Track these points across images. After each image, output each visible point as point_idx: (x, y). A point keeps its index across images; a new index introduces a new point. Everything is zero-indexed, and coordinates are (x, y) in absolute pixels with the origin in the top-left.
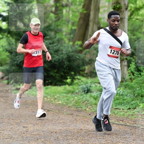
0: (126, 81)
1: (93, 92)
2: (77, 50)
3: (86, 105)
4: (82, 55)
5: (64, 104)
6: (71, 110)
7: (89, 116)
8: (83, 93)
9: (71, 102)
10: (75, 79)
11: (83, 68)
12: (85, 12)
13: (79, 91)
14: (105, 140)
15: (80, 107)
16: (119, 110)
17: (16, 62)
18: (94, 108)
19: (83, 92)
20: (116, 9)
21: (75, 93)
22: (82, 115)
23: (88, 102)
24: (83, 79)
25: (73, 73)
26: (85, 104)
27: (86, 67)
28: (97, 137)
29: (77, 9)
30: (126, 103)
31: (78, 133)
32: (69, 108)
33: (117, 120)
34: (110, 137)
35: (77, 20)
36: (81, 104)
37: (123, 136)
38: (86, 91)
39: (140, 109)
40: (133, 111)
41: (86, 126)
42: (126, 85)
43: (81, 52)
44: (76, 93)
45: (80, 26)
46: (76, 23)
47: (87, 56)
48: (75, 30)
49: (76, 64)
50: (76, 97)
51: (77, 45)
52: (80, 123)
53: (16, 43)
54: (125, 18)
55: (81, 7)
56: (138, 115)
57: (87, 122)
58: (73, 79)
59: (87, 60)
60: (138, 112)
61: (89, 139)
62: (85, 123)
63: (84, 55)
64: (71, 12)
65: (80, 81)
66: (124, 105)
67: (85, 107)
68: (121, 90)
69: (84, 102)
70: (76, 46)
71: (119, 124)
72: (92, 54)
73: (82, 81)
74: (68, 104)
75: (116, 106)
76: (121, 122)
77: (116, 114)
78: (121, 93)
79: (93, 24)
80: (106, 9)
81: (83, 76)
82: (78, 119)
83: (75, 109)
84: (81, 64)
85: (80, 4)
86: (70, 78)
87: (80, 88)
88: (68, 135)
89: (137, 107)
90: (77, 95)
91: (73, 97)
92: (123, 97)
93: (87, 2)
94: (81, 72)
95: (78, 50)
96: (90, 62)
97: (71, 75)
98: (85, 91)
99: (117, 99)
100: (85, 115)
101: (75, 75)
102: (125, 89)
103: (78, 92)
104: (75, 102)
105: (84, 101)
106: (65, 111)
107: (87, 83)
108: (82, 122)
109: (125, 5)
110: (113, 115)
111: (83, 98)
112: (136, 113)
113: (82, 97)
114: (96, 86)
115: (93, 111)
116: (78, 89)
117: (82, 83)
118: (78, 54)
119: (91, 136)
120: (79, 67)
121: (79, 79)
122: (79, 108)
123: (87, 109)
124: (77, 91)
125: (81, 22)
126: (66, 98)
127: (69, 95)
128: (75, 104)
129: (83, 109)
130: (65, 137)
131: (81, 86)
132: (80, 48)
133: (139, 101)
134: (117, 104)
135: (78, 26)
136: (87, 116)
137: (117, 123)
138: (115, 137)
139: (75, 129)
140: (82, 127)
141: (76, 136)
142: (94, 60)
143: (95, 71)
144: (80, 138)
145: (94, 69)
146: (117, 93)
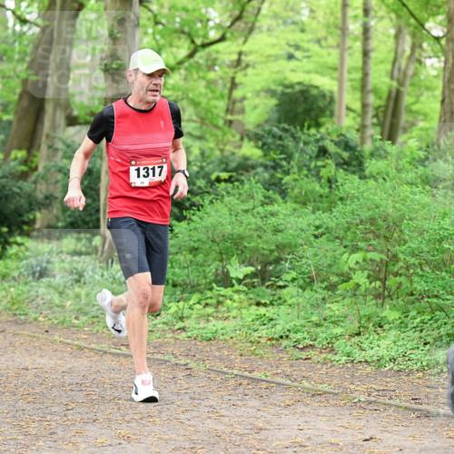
1: (54, 276)
2: (13, 171)
3: (36, 308)
4: (27, 186)
6: (1, 322)
7: (45, 335)
8: (30, 278)
10: (10, 244)
11: (31, 217)
13: (21, 273)
14: (85, 393)
15: (22, 312)
18: (57, 315)
19: (28, 275)
21: (10, 278)
22: (25, 333)
23: (43, 302)
24: (29, 243)
25: (5, 229)
26: (35, 306)
27: (38, 215)
28: (63, 386)
29: (14, 70)
31: (18, 376)
33: (114, 344)
34: (98, 388)
35: (16, 97)
36: (25, 305)
38: (37, 275)
39: (169, 317)
40: (154, 322)
41: (39, 360)
43: (24, 176)
44: (14, 278)
45: (21, 115)
46: (13, 106)
47: (39, 186)
48: (10, 123)
49: (12, 207)
50: (12, 289)
51: (16, 159)
52: (24, 351)
55: (25, 65)
56: (164, 330)
57: (40, 349)
58: (5, 244)
59: (40, 196)
60: (164, 323)
61: (44, 391)
62: (35, 354)
63: (33, 186)
65: (23, 248)
67: (36, 313)
69: (33, 300)
70: (13, 164)
71: (118, 355)
72: (53, 180)
73: (27, 249)
76: (123, 348)
79: (55, 110)
82: (17, 344)
83: (10, 319)
84: (26, 206)
85: (21, 60)
87: (23, 266)
89: (163, 313)
90: (16, 284)
91: (5, 289)
94: (25, 228)
95: (17, 171)
96: (48, 201)
98: (34, 273)
100: (35, 332)
101: (11, 233)
103: (19, 276)
104: (9, 302)
105: (32, 298)
107: (40, 254)
108: (26, 350)
110: (103, 333)
111: (29, 291)
112: (159, 326)
113: (28, 287)
114: (63, 261)
115: (56, 322)
116: (18, 268)
118: (18, 181)
119: (50, 385)
120: (21, 215)
121: (19, 245)
122: (20, 314)
123: (40, 319)
124: (16, 274)
125: (25, 103)
128: (9, 305)
129: (31, 319)
131: (24, 262)
132: (24, 168)
133: (168, 296)
135: (16, 113)
136: (41, 336)
137: (114, 350)
138: (109, 386)
139: (11, 368)
140: (28, 362)
141: (12, 385)
142: (56, 198)
143: (60, 224)
144: (22, 389)
145: (58, 219)
146: (114, 279)
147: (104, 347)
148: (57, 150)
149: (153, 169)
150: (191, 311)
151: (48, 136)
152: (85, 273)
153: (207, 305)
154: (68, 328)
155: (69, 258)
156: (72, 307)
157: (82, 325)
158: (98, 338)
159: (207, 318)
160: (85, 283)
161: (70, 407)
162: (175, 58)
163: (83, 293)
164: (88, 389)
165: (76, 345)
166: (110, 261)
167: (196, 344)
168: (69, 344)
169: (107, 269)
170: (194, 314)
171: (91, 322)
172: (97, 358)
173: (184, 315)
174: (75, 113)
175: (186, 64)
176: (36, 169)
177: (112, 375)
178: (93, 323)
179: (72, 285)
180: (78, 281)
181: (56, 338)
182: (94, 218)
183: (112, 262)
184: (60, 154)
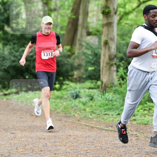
0: (115, 86)
1: (82, 98)
2: (65, 54)
4: (70, 60)
5: (53, 109)
6: (60, 116)
7: (78, 122)
8: (72, 98)
9: (60, 108)
10: (64, 84)
11: (72, 73)
12: (74, 17)
13: (68, 96)
14: (94, 146)
15: (68, 112)
16: (108, 116)
17: (3, 67)
18: (83, 114)
20: (106, 13)
22: (70, 121)
23: (77, 108)
24: (72, 84)
25: (61, 78)
26: (74, 110)
27: (75, 73)
28: (86, 143)
29: (65, 13)
30: (115, 109)
31: (67, 138)
32: (58, 114)
33: (106, 126)
34: (99, 144)
35: (66, 24)
36: (70, 109)
37: (113, 143)
38: (75, 97)
41: (75, 132)
42: (116, 90)
43: (69, 56)
44: (65, 99)
45: (68, 31)
46: (65, 28)
47: (75, 61)
48: (63, 35)
49: (64, 69)
50: (64, 103)
51: (66, 49)
53: (4, 48)
54: (114, 22)
55: (70, 11)
57: (76, 128)
58: (61, 84)
59: (76, 65)
61: (78, 145)
62: (74, 129)
63: (73, 61)
64: (59, 17)
65: (69, 86)
66: (113, 111)
67: (74, 113)
68: (110, 96)
69: (73, 108)
70: (65, 51)
71: (108, 130)
72: (81, 59)
73: (71, 87)
74: (56, 110)
75: (105, 112)
76: (110, 127)
77: (105, 120)
78: (110, 99)
79: (82, 29)
80: (95, 13)
81: (72, 81)
82: (67, 126)
83: (64, 115)
84: (70, 69)
85: (68, 9)
86: (58, 84)
87: (69, 94)
88: (57, 141)
90: (66, 101)
91: (61, 103)
92: (113, 103)
93: (76, 6)
94: (70, 78)
96: (79, 67)
97: (59, 81)
98: (73, 97)
99: (107, 105)
100: (74, 121)
101: (64, 80)
102: (113, 95)
104: (63, 108)
105: (73, 107)
106: (53, 116)
107: (76, 88)
108: (70, 128)
109: (114, 9)
110: (102, 121)
111: (71, 104)
113: (70, 102)
114: (85, 92)
115: (82, 116)
116: (67, 94)
117: (71, 88)
118: (67, 59)
119: (80, 142)
120: (68, 73)
121: (67, 85)
123: (76, 115)
124: (66, 97)
125: (70, 26)
126: (54, 104)
127: (58, 101)
128: (63, 110)
129: (72, 115)
130: (54, 144)
131: (69, 92)
132: (69, 53)
134: (106, 109)
135: (66, 30)
136: (76, 122)
138: (104, 143)
139: (64, 135)
140: (71, 133)
141: (65, 142)
142: (82, 66)
143: (84, 76)
144: (69, 144)
145: (83, 74)
146: (106, 99)
147: (102, 127)
148: (83, 46)
149: (49, 53)
150: (138, 113)
151: (79, 40)
152: (94, 97)
153: (145, 110)
154: (87, 119)
155: (87, 90)
156: (89, 111)
157: (93, 118)
158: (100, 123)
159: (145, 115)
160: (94, 101)
161: (88, 152)
162: (132, 7)
163: (94, 105)
164: (95, 144)
165: (91, 126)
166: (104, 91)
167: (140, 126)
168: (87, 126)
169: (103, 95)
170: (139, 114)
171: (96, 117)
172: (99, 131)
173: (135, 114)
174: (90, 30)
175: (136, 10)
176: (74, 54)
177: (105, 139)
178: (98, 117)
179: (89, 101)
180: (91, 100)
181: (83, 123)
182: (98, 74)
183: (105, 92)
184: (84, 48)
